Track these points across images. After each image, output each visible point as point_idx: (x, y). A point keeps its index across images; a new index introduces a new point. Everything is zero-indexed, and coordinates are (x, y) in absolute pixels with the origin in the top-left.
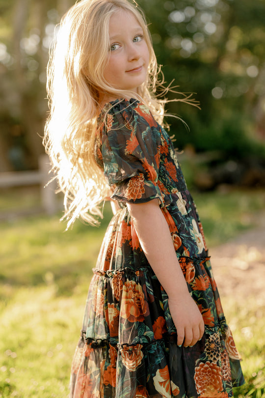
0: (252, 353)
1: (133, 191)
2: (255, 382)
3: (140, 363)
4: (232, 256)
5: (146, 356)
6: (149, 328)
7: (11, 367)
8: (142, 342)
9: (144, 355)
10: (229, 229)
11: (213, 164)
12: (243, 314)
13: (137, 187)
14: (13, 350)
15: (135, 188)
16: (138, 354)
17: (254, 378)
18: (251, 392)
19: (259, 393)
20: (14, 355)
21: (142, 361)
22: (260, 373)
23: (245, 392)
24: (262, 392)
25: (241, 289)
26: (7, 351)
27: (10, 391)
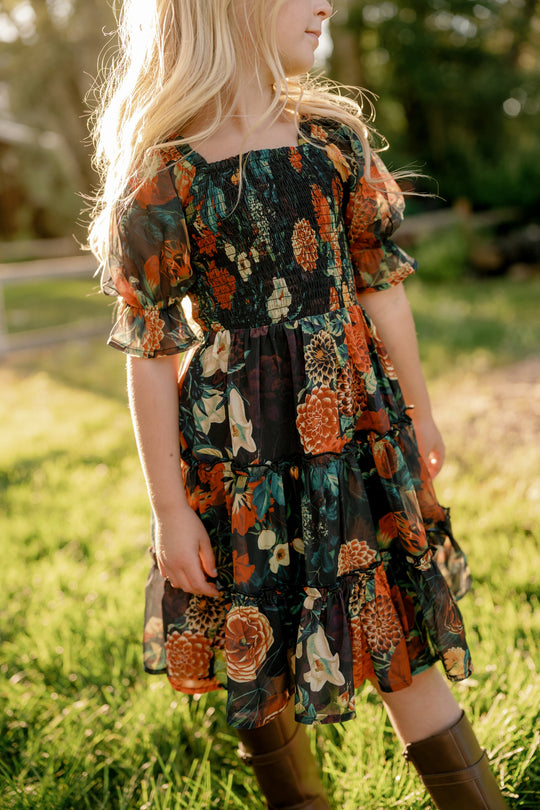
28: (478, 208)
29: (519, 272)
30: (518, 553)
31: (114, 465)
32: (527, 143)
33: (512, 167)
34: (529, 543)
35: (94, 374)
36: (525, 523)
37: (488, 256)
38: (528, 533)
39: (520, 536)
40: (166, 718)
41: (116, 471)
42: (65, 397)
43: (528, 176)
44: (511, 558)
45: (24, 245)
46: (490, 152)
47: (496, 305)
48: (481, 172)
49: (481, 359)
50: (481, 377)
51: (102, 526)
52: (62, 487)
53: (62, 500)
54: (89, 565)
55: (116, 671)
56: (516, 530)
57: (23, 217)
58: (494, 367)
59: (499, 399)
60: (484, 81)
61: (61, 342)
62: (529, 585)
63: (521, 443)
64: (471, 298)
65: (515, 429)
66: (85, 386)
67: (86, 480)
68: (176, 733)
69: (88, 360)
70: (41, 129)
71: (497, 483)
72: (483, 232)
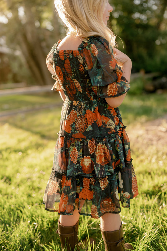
0: (162, 174)
1: (112, 91)
2: (162, 189)
3: (107, 186)
4: (159, 125)
5: (110, 182)
6: (112, 167)
7: (42, 179)
8: (107, 175)
9: (109, 181)
10: (159, 111)
11: (155, 79)
12: (160, 154)
13: (114, 88)
14: (43, 171)
15: (113, 90)
16: (106, 181)
17: (161, 187)
18: (159, 194)
19: (163, 195)
20: (44, 173)
21: (108, 184)
22: (165, 184)
23: (156, 193)
24: (165, 193)
25: (161, 141)
26: (40, 171)
27: (39, 190)
28: (147, 72)
29: (159, 92)
30: (146, 180)
31: (25, 152)
32: (163, 52)
33: (158, 60)
34: (149, 177)
35: (24, 124)
36: (149, 170)
37: (150, 87)
38: (150, 174)
39: (147, 175)
40: (25, 235)
41: (25, 154)
42: (14, 131)
43: (163, 62)
44: (143, 182)
45: (10, 84)
46: (151, 55)
47: (151, 102)
48: (148, 61)
49: (143, 118)
50: (142, 124)
51: (17, 171)
52: (7, 159)
53: (7, 163)
54: (10, 184)
55: (12, 219)
56: (146, 173)
57: (10, 76)
58: (147, 121)
59: (147, 131)
60: (149, 34)
61: (16, 114)
62: (148, 190)
63: (152, 145)
64: (143, 100)
65: (151, 140)
66: (21, 127)
67: (14, 157)
68: (27, 240)
69: (23, 119)
70: (15, 49)
71: (142, 157)
72: (148, 79)
